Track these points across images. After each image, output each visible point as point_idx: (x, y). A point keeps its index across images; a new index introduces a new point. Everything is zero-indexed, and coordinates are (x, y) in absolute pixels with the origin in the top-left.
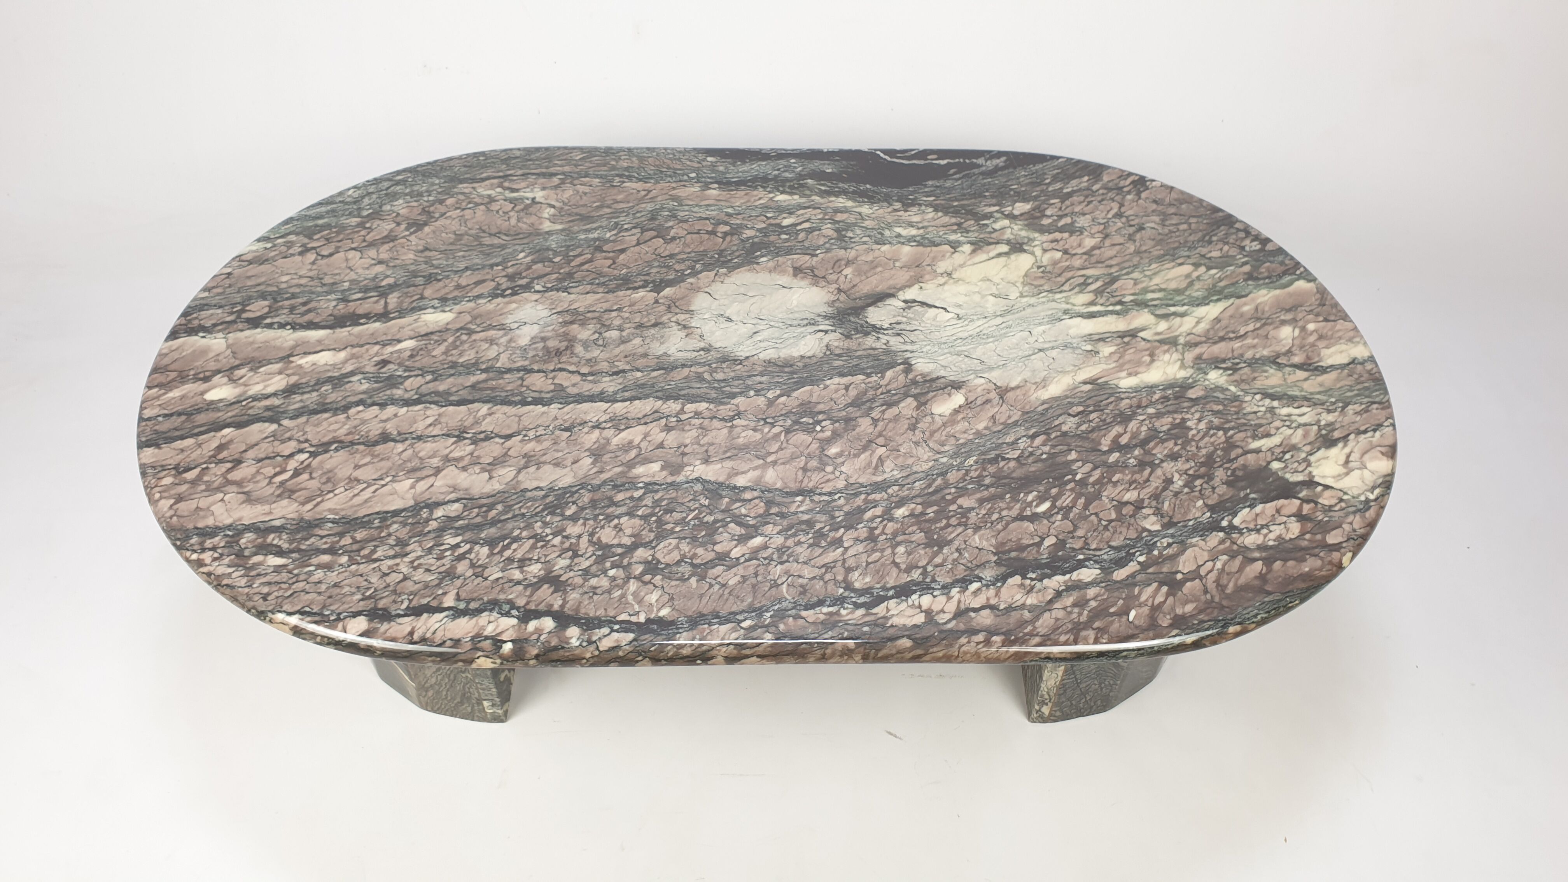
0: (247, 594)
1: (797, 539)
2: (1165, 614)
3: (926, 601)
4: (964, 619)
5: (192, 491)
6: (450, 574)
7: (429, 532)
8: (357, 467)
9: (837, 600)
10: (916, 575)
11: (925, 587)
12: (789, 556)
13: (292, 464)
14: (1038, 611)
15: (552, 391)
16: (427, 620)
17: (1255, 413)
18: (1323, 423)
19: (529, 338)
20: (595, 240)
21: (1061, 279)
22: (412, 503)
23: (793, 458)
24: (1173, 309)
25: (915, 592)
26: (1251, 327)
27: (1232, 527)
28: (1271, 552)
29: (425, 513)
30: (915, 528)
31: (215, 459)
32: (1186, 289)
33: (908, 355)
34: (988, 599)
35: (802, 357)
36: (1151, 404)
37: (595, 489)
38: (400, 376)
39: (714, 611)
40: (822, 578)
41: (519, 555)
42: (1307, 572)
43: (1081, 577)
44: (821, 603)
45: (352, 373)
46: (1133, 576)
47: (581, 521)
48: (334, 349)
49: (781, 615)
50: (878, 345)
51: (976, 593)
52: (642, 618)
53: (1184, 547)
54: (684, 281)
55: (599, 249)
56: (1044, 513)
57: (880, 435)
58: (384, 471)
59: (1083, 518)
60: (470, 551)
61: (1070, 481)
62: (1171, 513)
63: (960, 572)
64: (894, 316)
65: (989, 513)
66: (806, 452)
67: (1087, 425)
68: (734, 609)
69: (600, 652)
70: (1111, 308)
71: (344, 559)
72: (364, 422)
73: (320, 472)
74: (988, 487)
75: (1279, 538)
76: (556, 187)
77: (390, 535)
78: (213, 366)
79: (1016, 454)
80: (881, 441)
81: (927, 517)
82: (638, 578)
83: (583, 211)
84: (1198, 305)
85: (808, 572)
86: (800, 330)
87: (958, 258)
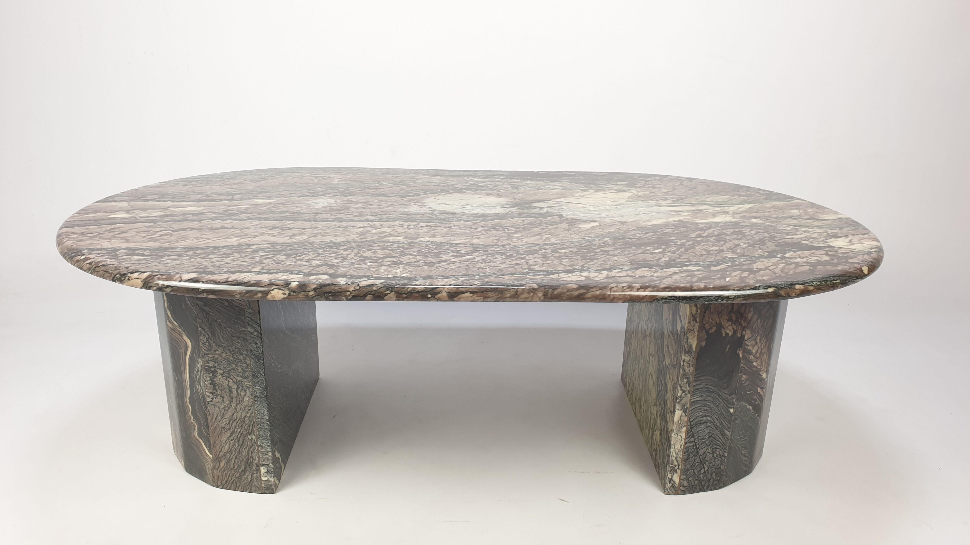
0: (116, 267)
1: (494, 257)
2: (750, 279)
3: (585, 274)
4: (612, 279)
5: (90, 239)
6: (258, 263)
7: (246, 252)
9: (524, 273)
10: (577, 267)
11: (584, 270)
12: (490, 261)
13: (159, 233)
15: (334, 219)
16: (239, 275)
17: (785, 229)
18: (830, 232)
19: (321, 206)
20: (365, 186)
21: (651, 198)
23: (490, 237)
24: (722, 205)
25: (577, 271)
26: (772, 210)
27: (784, 257)
28: (813, 263)
29: (244, 247)
30: (574, 255)
32: (728, 201)
33: (561, 214)
34: (628, 274)
35: (494, 213)
36: (718, 226)
38: (236, 214)
39: (440, 275)
40: (513, 267)
41: (307, 258)
42: (840, 269)
43: (689, 269)
44: (513, 274)
45: (207, 212)
46: (724, 269)
47: (350, 250)
48: (196, 207)
49: (485, 277)
50: (541, 211)
51: (619, 272)
52: (390, 276)
53: (755, 262)
54: (419, 195)
55: (368, 188)
56: (659, 252)
58: (220, 236)
59: (685, 253)
60: (273, 257)
61: (673, 244)
62: (743, 253)
64: (550, 205)
65: (622, 252)
66: (499, 236)
67: (680, 231)
68: (454, 274)
69: (360, 287)
70: (684, 205)
71: (186, 258)
72: (210, 224)
73: (177, 236)
74: (619, 245)
75: (817, 260)
76: (343, 175)
77: (219, 252)
78: (117, 209)
79: (636, 237)
80: (547, 233)
81: (581, 252)
82: (388, 266)
83: (358, 180)
85: (503, 265)
86: (492, 207)
87: (586, 193)
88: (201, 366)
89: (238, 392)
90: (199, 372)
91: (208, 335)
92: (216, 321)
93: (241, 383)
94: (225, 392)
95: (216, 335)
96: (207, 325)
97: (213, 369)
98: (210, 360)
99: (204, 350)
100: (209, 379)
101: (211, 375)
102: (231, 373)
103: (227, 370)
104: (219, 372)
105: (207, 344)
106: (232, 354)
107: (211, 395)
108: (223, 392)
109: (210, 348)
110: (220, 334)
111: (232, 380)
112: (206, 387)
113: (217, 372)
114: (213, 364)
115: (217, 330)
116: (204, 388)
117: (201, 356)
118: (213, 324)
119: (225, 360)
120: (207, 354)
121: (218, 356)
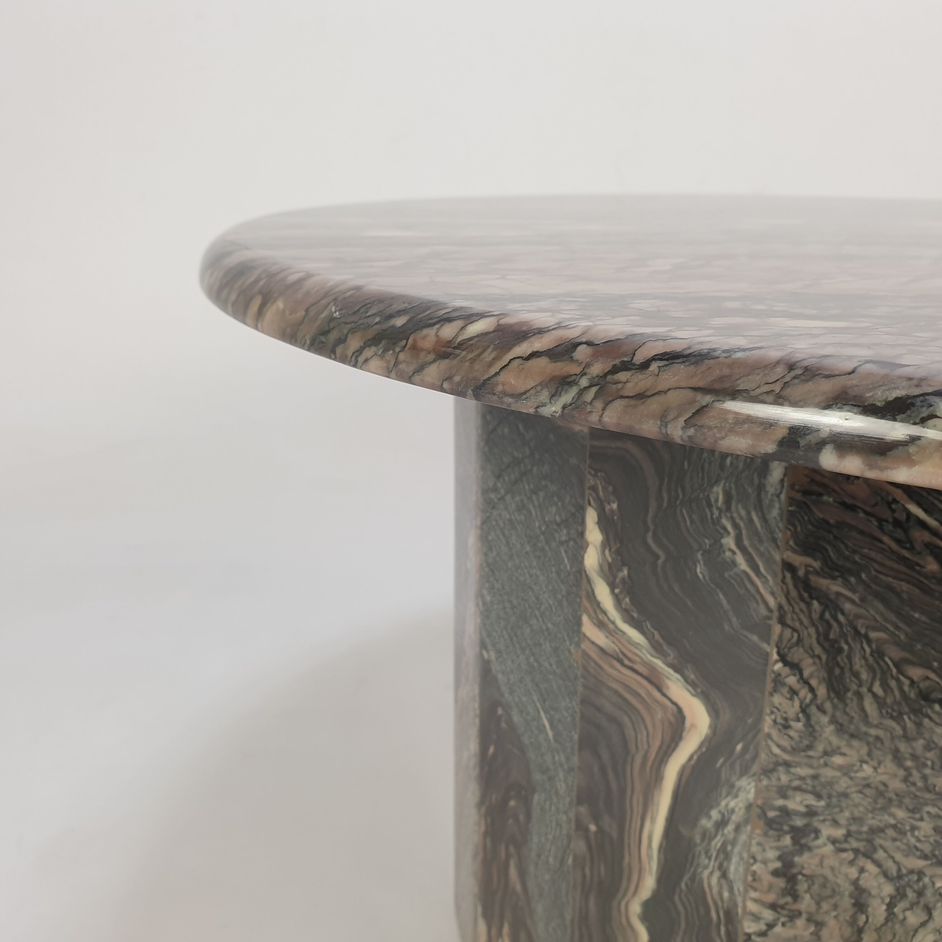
88: (749, 807)
89: (896, 910)
90: (730, 828)
91: (812, 690)
92: (866, 637)
93: (919, 879)
94: (835, 907)
95: (849, 695)
96: (818, 650)
97: (799, 822)
98: (798, 789)
99: (776, 750)
100: (772, 854)
101: (787, 840)
102: (878, 841)
103: (865, 829)
104: (827, 831)
105: (799, 725)
106: (906, 769)
107: (768, 915)
108: (825, 906)
109: (806, 742)
110: (870, 690)
111: (878, 864)
112: (755, 884)
113: (817, 832)
114: (806, 803)
115: (856, 675)
116: (738, 886)
117: (755, 768)
118: (846, 647)
119: (868, 791)
120: (787, 765)
121: (838, 774)
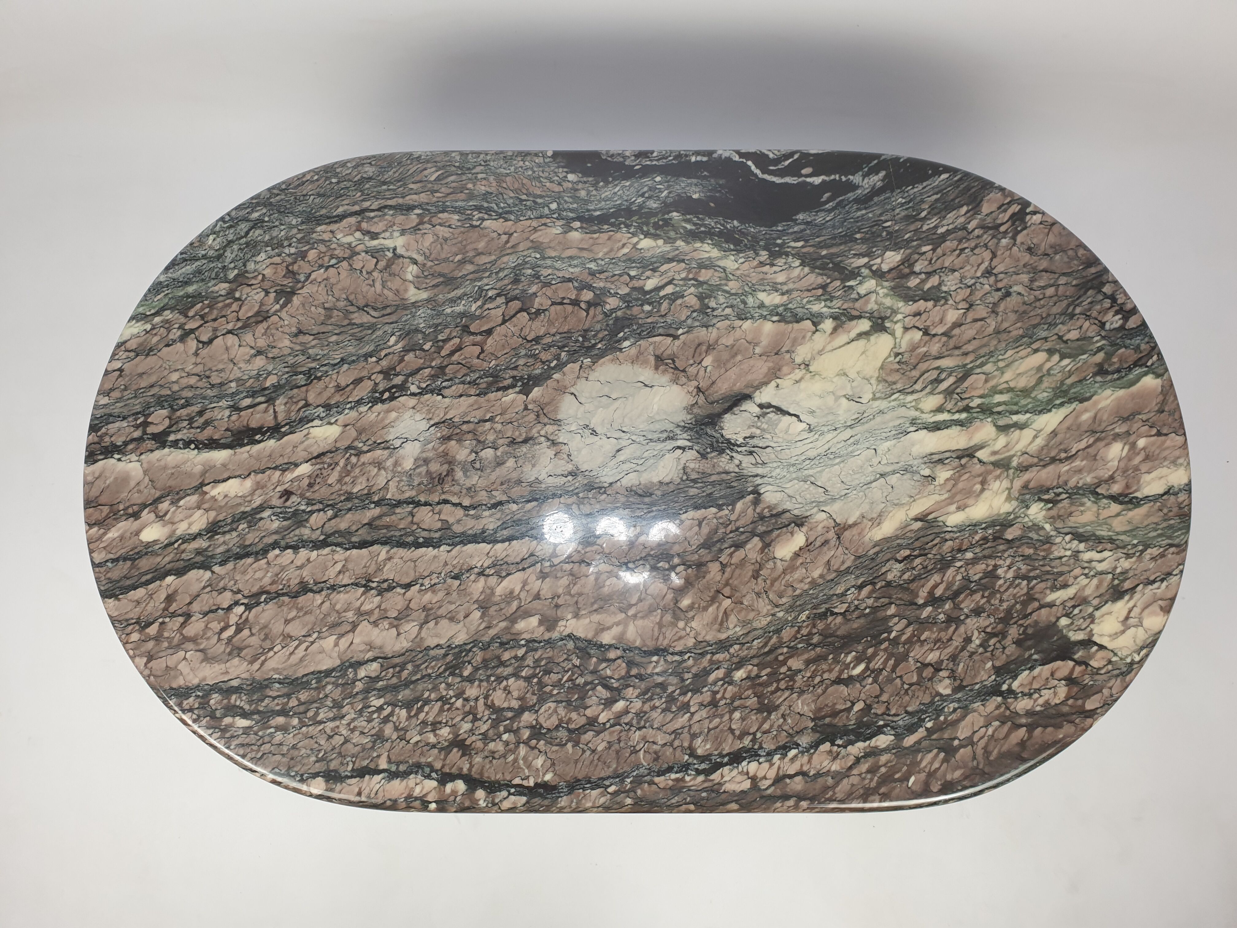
1: (652, 703)
2: (937, 779)
3: (752, 767)
4: (780, 785)
5: (157, 649)
6: (379, 737)
7: (357, 693)
8: (287, 622)
9: (683, 766)
10: (747, 741)
11: (752, 754)
12: (646, 722)
13: (233, 619)
14: (839, 777)
15: (440, 530)
17: (1061, 558)
18: (1119, 570)
19: (412, 460)
20: (463, 315)
21: (915, 373)
22: (338, 662)
24: (1015, 418)
25: (745, 759)
26: (1083, 444)
27: (1010, 691)
28: (1036, 717)
29: (350, 673)
30: (749, 692)
31: (167, 613)
32: (1033, 388)
33: (759, 481)
34: (802, 766)
35: (661, 483)
36: (972, 546)
37: (486, 647)
38: (304, 511)
40: (671, 745)
41: (431, 718)
43: (878, 743)
44: (670, 769)
45: (261, 508)
46: (919, 742)
47: (477, 683)
48: (240, 476)
49: (638, 781)
50: (731, 467)
51: (793, 760)
52: (531, 783)
53: (966, 710)
54: (550, 377)
55: (466, 329)
56: (858, 676)
57: (727, 584)
58: (310, 626)
59: (890, 680)
60: (391, 714)
61: (885, 640)
62: (962, 676)
63: (783, 739)
64: (749, 427)
65: (812, 677)
66: (662, 604)
67: (910, 573)
68: (603, 775)
70: (956, 416)
71: (295, 721)
72: (283, 568)
73: (258, 627)
75: (1047, 702)
76: (416, 229)
77: (326, 696)
78: (137, 498)
79: (844, 608)
80: (727, 591)
81: (761, 680)
82: (526, 743)
83: (445, 269)
84: (1040, 412)
85: (661, 739)
86: (660, 446)
87: (819, 340)
